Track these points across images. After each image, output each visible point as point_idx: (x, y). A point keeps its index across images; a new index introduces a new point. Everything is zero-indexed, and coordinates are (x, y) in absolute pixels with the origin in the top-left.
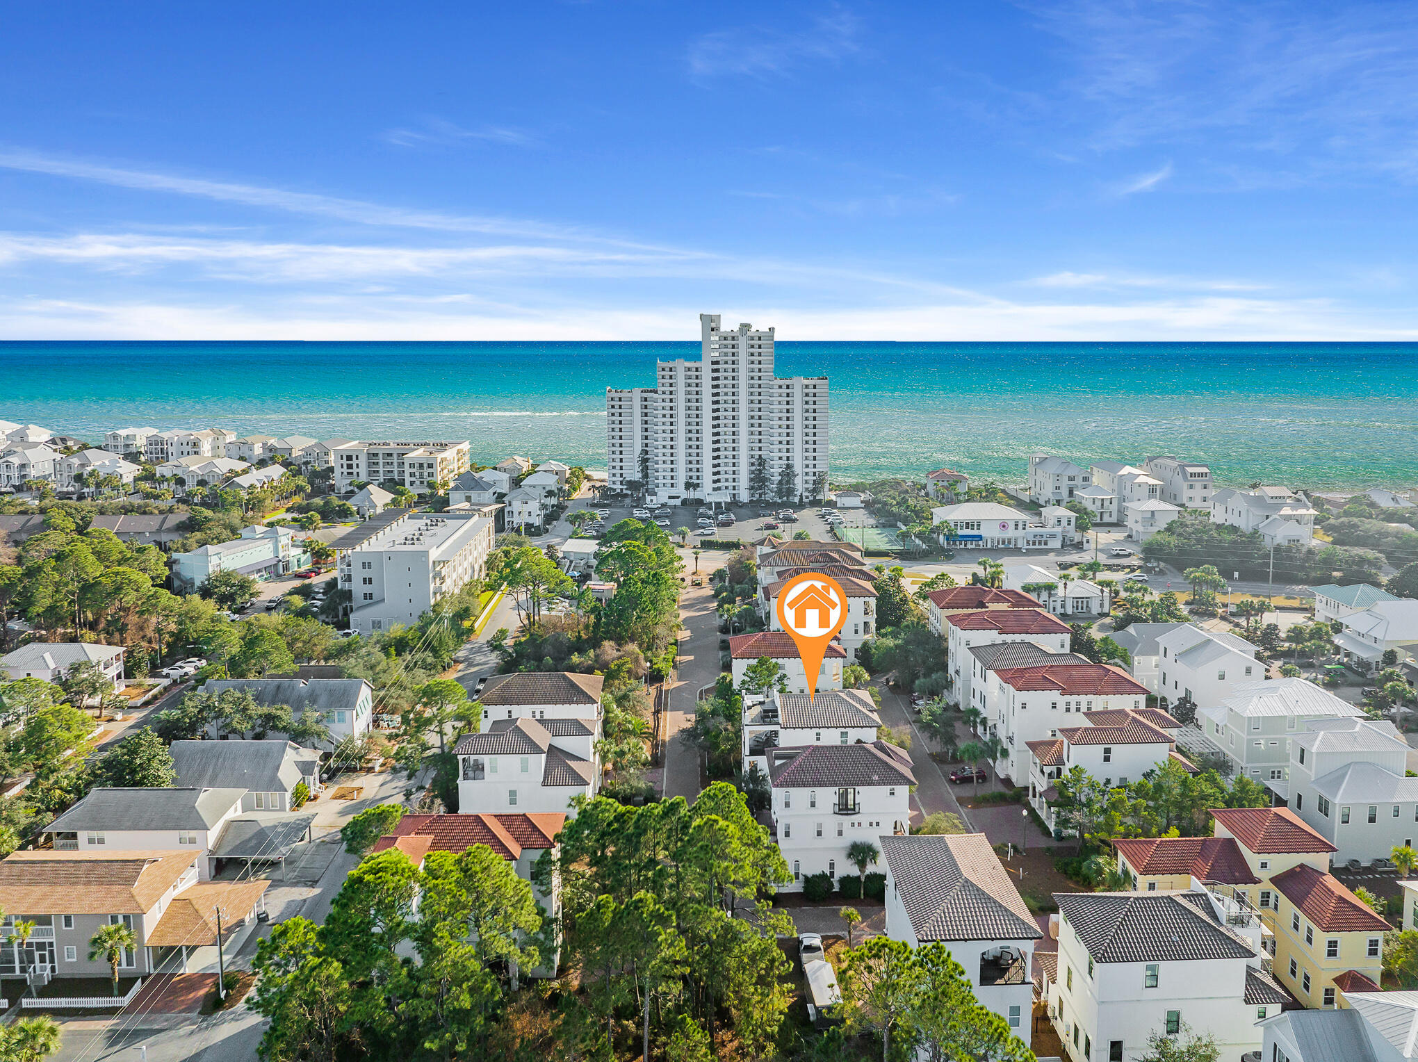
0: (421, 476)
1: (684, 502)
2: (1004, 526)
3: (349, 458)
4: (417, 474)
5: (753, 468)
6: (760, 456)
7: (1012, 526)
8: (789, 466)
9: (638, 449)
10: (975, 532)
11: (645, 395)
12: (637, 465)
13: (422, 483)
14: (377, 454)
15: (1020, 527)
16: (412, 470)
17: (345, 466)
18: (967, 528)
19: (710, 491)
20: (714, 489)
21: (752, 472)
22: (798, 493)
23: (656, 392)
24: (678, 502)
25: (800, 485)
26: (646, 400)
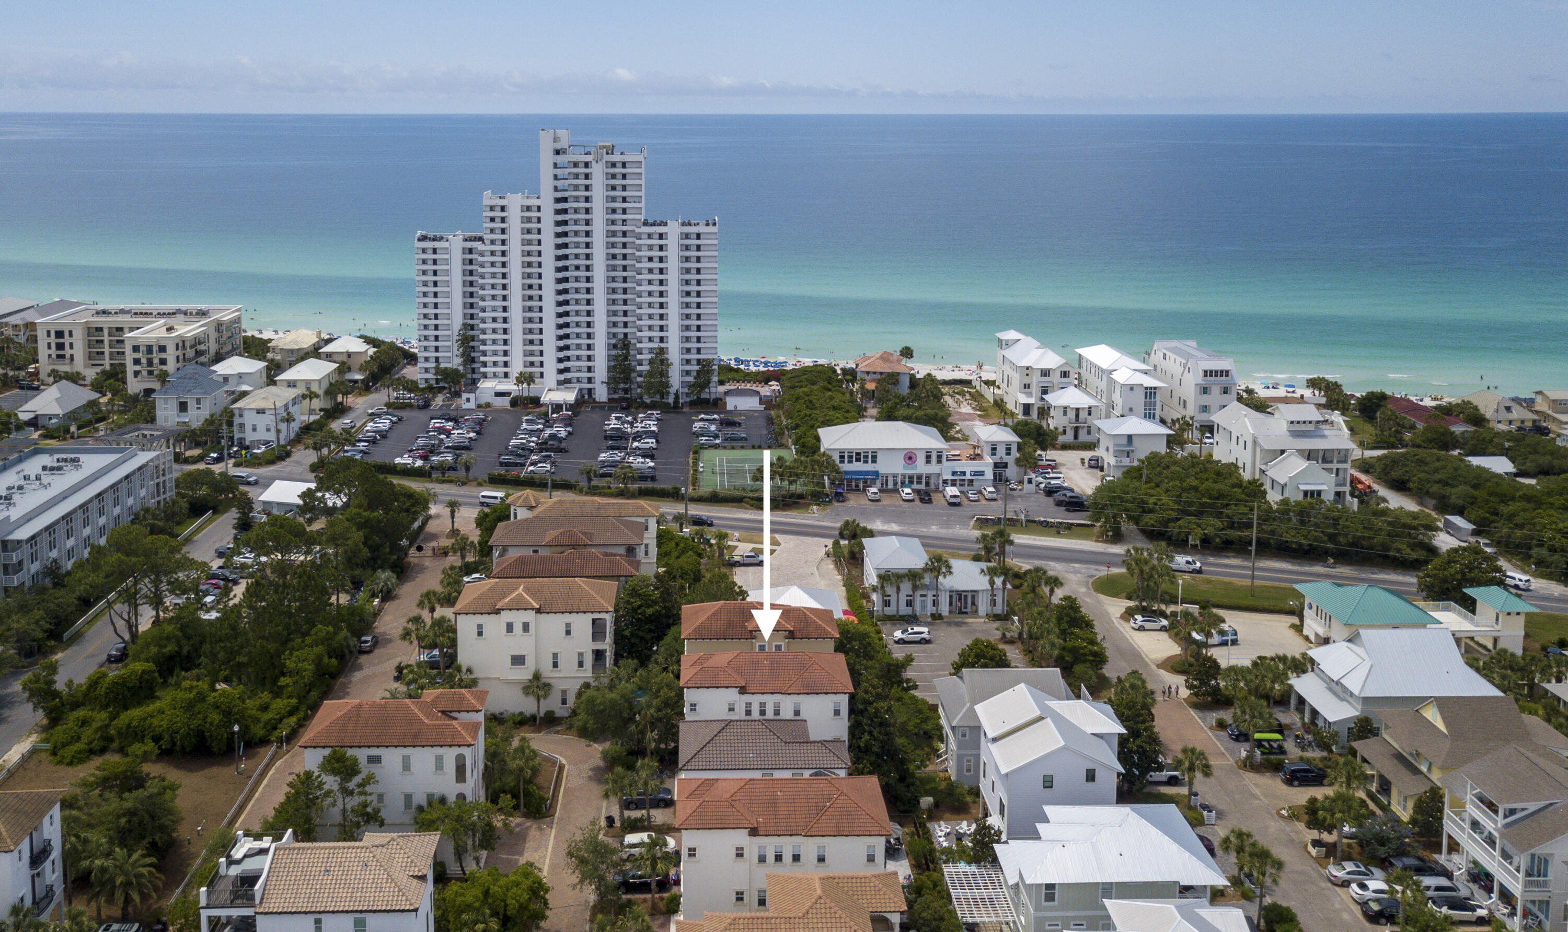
0: (150, 363)
1: (514, 403)
2: (910, 458)
3: (59, 334)
4: (144, 361)
5: (614, 352)
6: (626, 335)
7: (921, 459)
8: (662, 351)
9: (457, 320)
10: (869, 467)
11: (469, 245)
12: (456, 346)
13: (150, 373)
14: (101, 329)
15: (934, 459)
16: (137, 356)
17: (53, 346)
18: (858, 460)
19: (553, 384)
20: (560, 383)
21: (616, 358)
22: (672, 390)
23: (481, 239)
24: (505, 402)
25: (676, 379)
26: (471, 251)
